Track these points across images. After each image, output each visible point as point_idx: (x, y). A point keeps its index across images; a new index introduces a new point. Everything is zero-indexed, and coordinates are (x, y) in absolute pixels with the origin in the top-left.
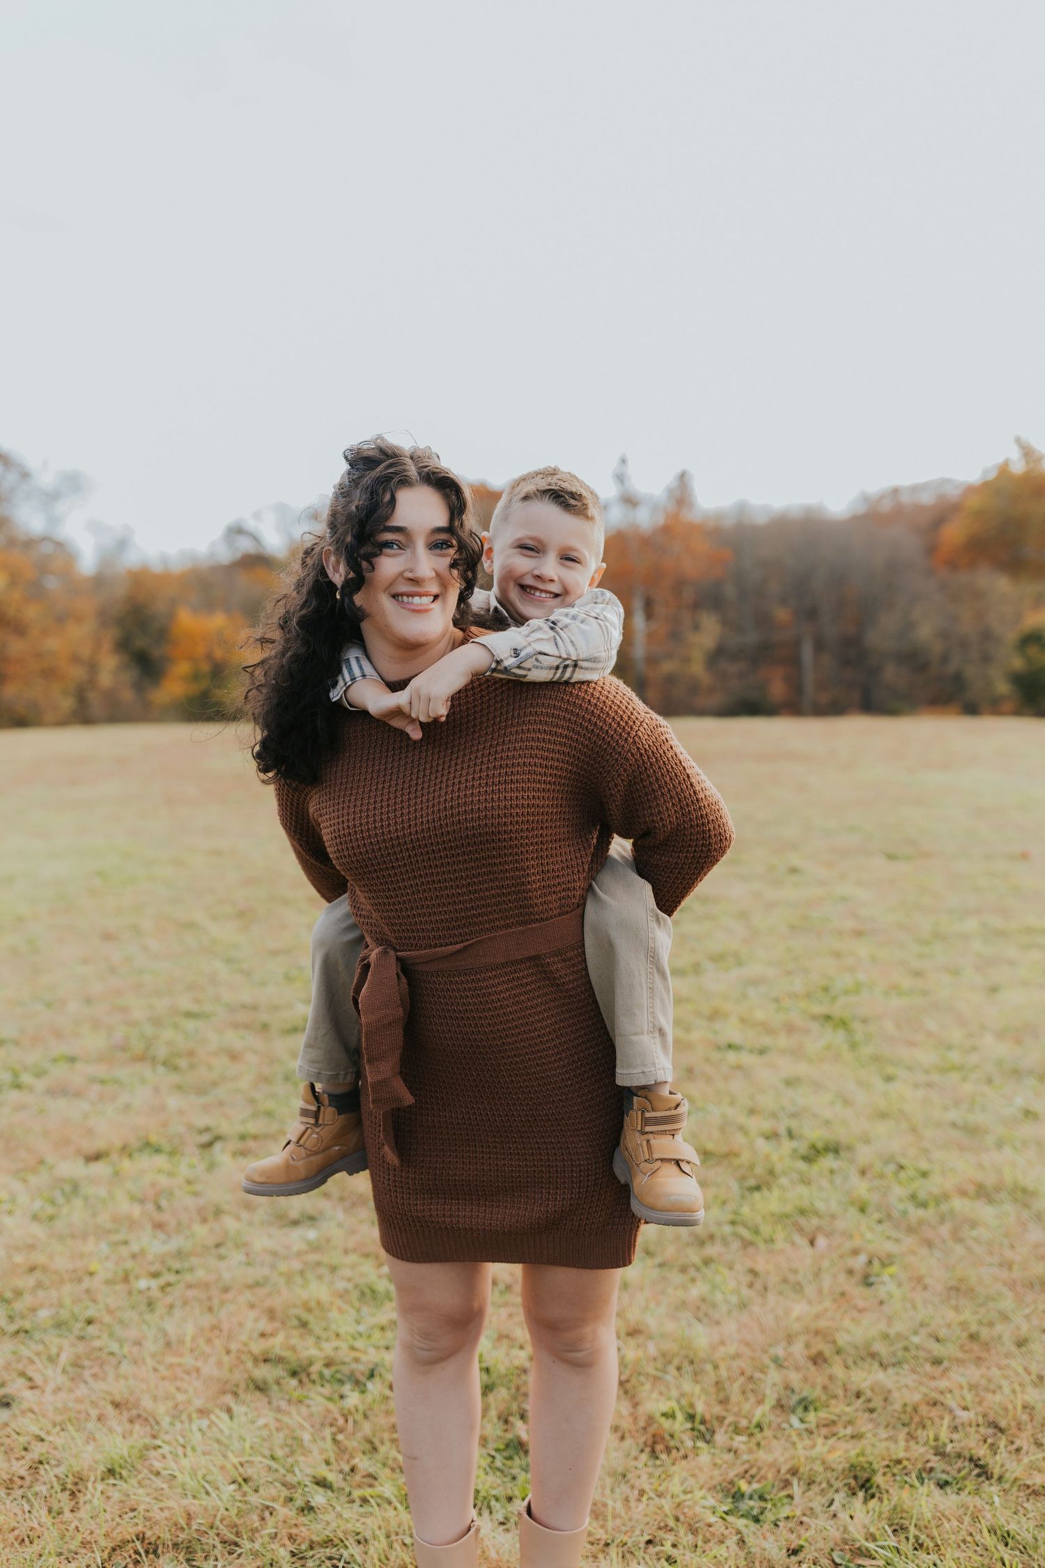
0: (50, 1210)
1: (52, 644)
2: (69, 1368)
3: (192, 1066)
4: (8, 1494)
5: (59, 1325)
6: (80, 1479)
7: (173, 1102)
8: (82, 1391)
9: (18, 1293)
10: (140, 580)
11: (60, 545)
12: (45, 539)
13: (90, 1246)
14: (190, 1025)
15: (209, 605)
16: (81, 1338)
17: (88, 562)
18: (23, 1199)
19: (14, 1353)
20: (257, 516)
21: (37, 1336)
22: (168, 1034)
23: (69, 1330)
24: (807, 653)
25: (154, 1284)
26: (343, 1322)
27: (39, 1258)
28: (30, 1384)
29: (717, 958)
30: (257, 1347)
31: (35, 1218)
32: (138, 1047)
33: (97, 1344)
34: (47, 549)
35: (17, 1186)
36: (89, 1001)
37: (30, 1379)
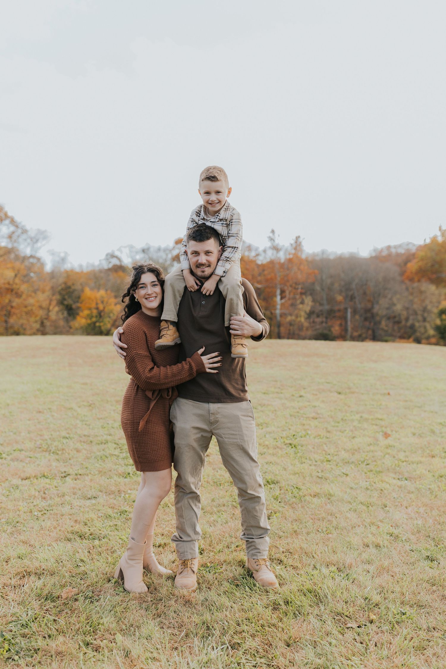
0: (8, 493)
3: (62, 453)
6: (9, 559)
7: (54, 464)
10: (69, 274)
12: (32, 257)
13: (20, 503)
14: (65, 441)
15: (98, 287)
16: (14, 526)
20: (119, 250)
22: (56, 443)
23: (11, 524)
24: (349, 314)
25: (40, 514)
26: (98, 524)
27: (3, 505)
30: (70, 529)
32: (45, 447)
33: (19, 528)
34: (33, 261)
36: (29, 432)
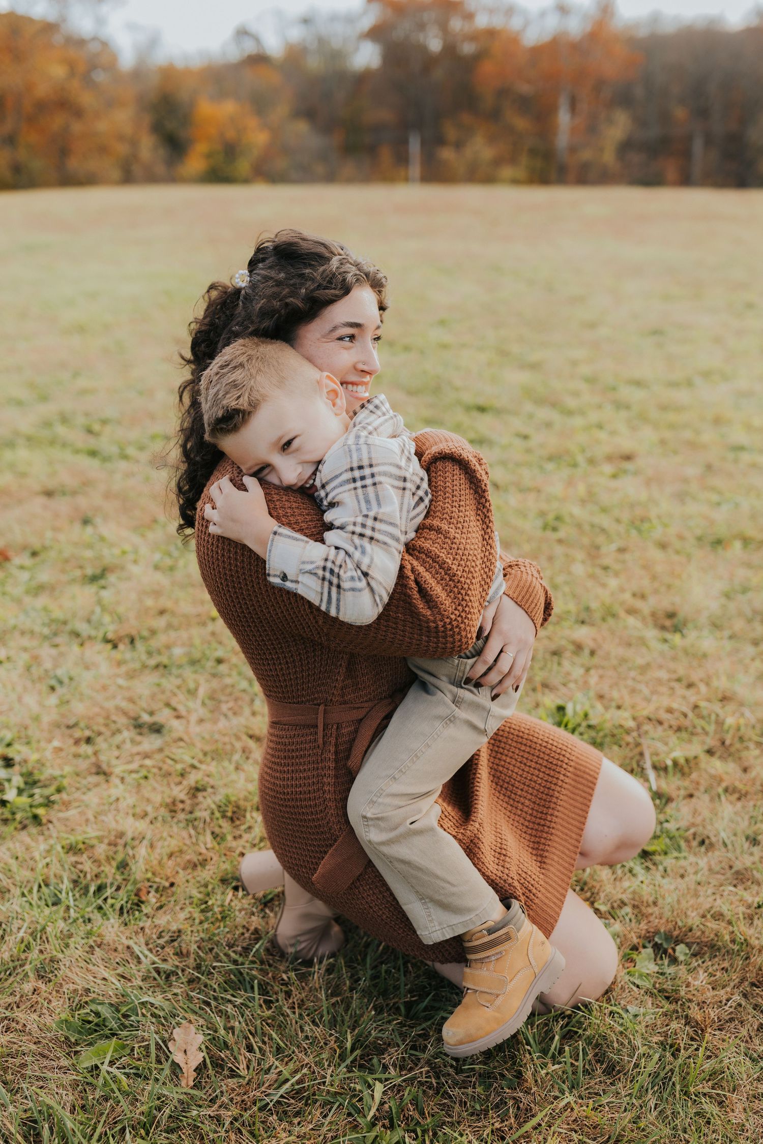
0: (168, 562)
1: (102, 126)
2: (207, 702)
4: (173, 817)
5: (193, 662)
8: (222, 724)
9: (153, 632)
10: (169, 73)
11: (105, 44)
12: (95, 39)
15: (221, 94)
16: (214, 675)
17: (127, 59)
18: (144, 551)
19: (159, 685)
21: (175, 671)
23: (203, 667)
24: (698, 146)
27: (165, 602)
28: (175, 714)
29: (707, 375)
31: (157, 568)
34: (94, 47)
35: (136, 539)
37: (175, 709)
